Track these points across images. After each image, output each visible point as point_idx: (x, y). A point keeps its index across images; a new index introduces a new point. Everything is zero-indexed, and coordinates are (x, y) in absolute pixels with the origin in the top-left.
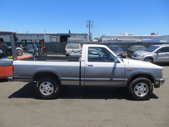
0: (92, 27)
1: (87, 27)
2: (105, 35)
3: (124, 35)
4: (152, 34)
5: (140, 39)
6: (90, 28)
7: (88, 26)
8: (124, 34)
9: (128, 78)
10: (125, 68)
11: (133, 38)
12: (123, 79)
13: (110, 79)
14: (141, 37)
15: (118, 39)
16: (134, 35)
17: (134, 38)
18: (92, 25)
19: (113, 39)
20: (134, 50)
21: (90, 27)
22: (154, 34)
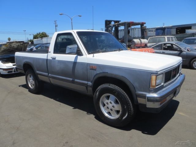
9: (92, 82)
10: (87, 64)
12: (86, 82)
13: (72, 79)
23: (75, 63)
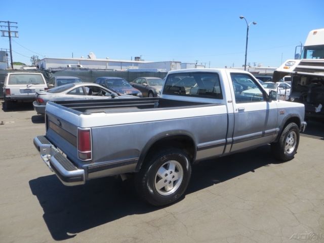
0: (16, 37)
1: (4, 36)
2: (37, 57)
3: (90, 58)
4: (136, 58)
5: (120, 67)
6: (11, 38)
7: (6, 34)
8: (89, 56)
9: (279, 127)
10: (278, 110)
11: (107, 64)
13: (262, 132)
14: (121, 62)
15: (81, 66)
16: (107, 58)
17: (109, 65)
18: (17, 32)
19: (70, 66)
20: (148, 84)
21: (11, 35)
22: (139, 58)
23: (268, 111)
